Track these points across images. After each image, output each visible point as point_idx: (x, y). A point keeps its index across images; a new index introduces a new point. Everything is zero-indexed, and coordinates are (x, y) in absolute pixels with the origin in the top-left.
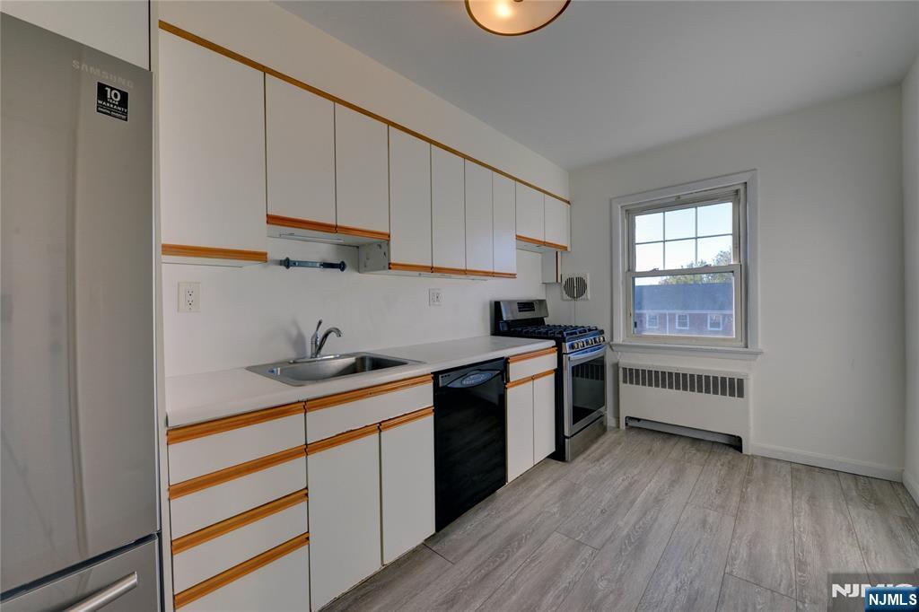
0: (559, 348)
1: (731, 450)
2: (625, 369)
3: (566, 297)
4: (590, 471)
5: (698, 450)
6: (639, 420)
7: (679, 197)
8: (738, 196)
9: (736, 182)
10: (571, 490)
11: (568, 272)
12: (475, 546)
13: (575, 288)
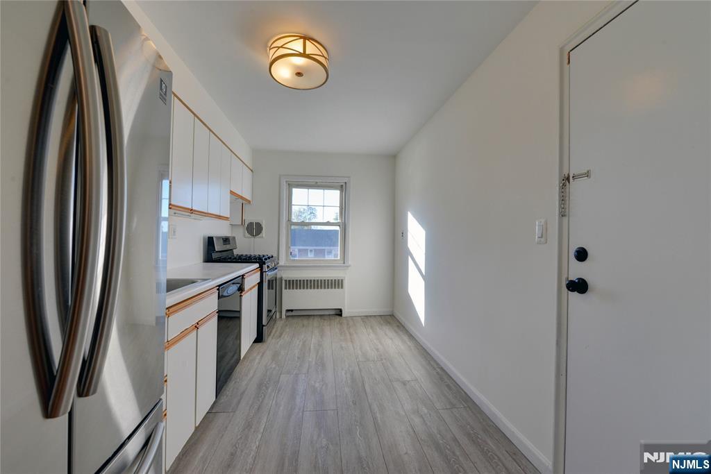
0: (261, 267)
1: (337, 316)
2: (286, 281)
3: (247, 235)
4: (279, 344)
5: (324, 320)
6: (292, 311)
7: (317, 183)
8: (343, 188)
9: (342, 181)
10: (275, 355)
11: (249, 218)
12: (241, 399)
13: (255, 229)
